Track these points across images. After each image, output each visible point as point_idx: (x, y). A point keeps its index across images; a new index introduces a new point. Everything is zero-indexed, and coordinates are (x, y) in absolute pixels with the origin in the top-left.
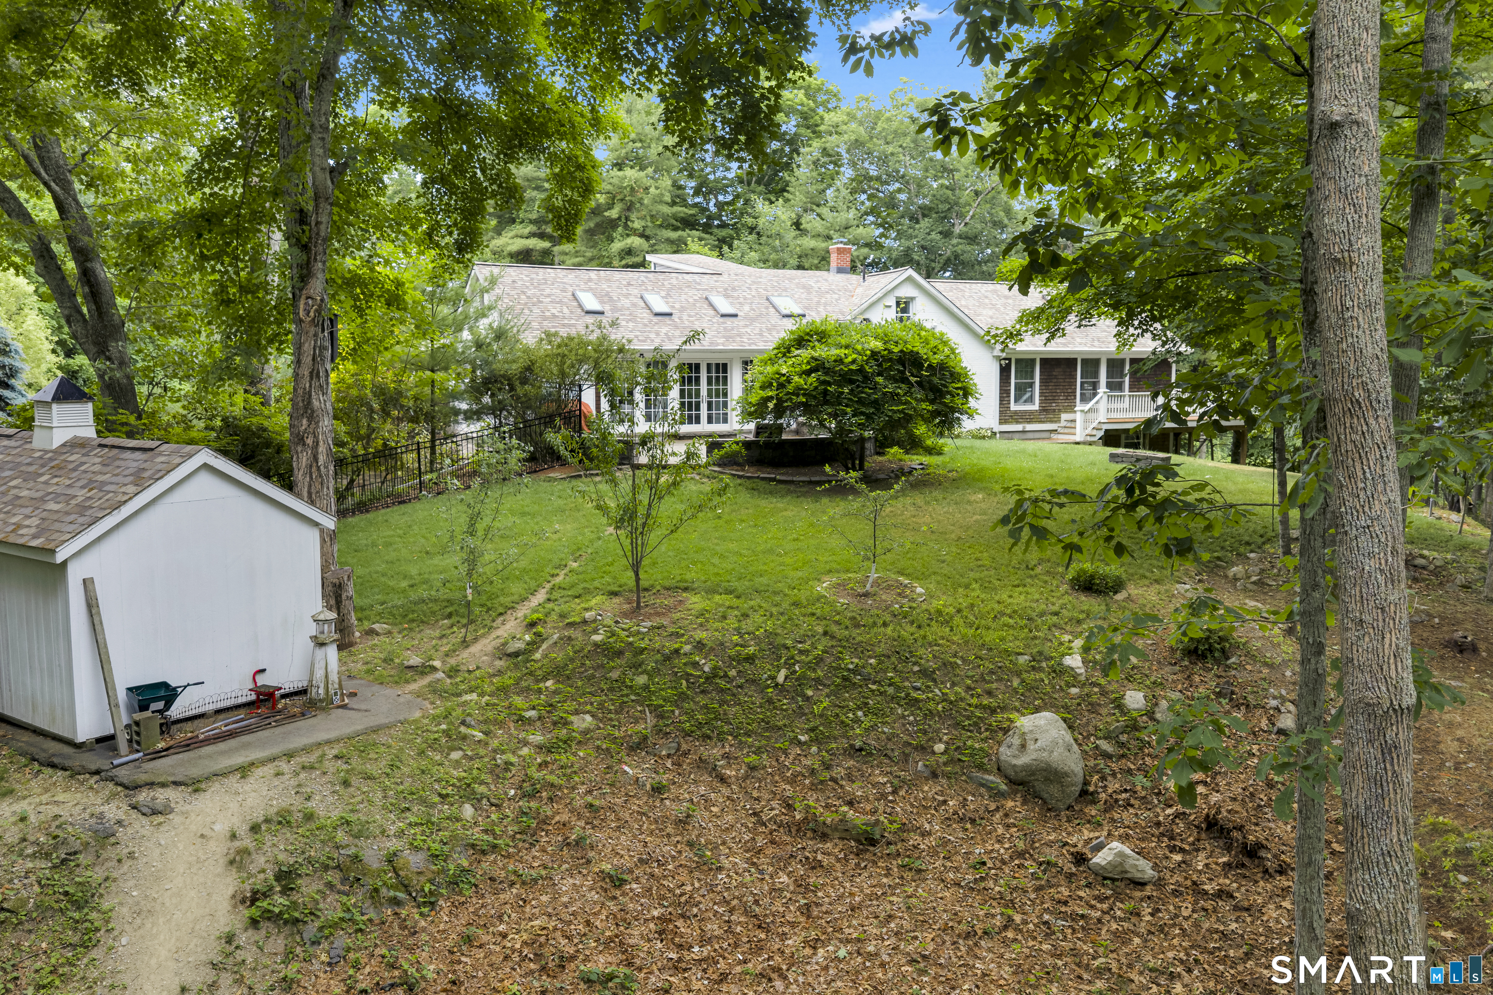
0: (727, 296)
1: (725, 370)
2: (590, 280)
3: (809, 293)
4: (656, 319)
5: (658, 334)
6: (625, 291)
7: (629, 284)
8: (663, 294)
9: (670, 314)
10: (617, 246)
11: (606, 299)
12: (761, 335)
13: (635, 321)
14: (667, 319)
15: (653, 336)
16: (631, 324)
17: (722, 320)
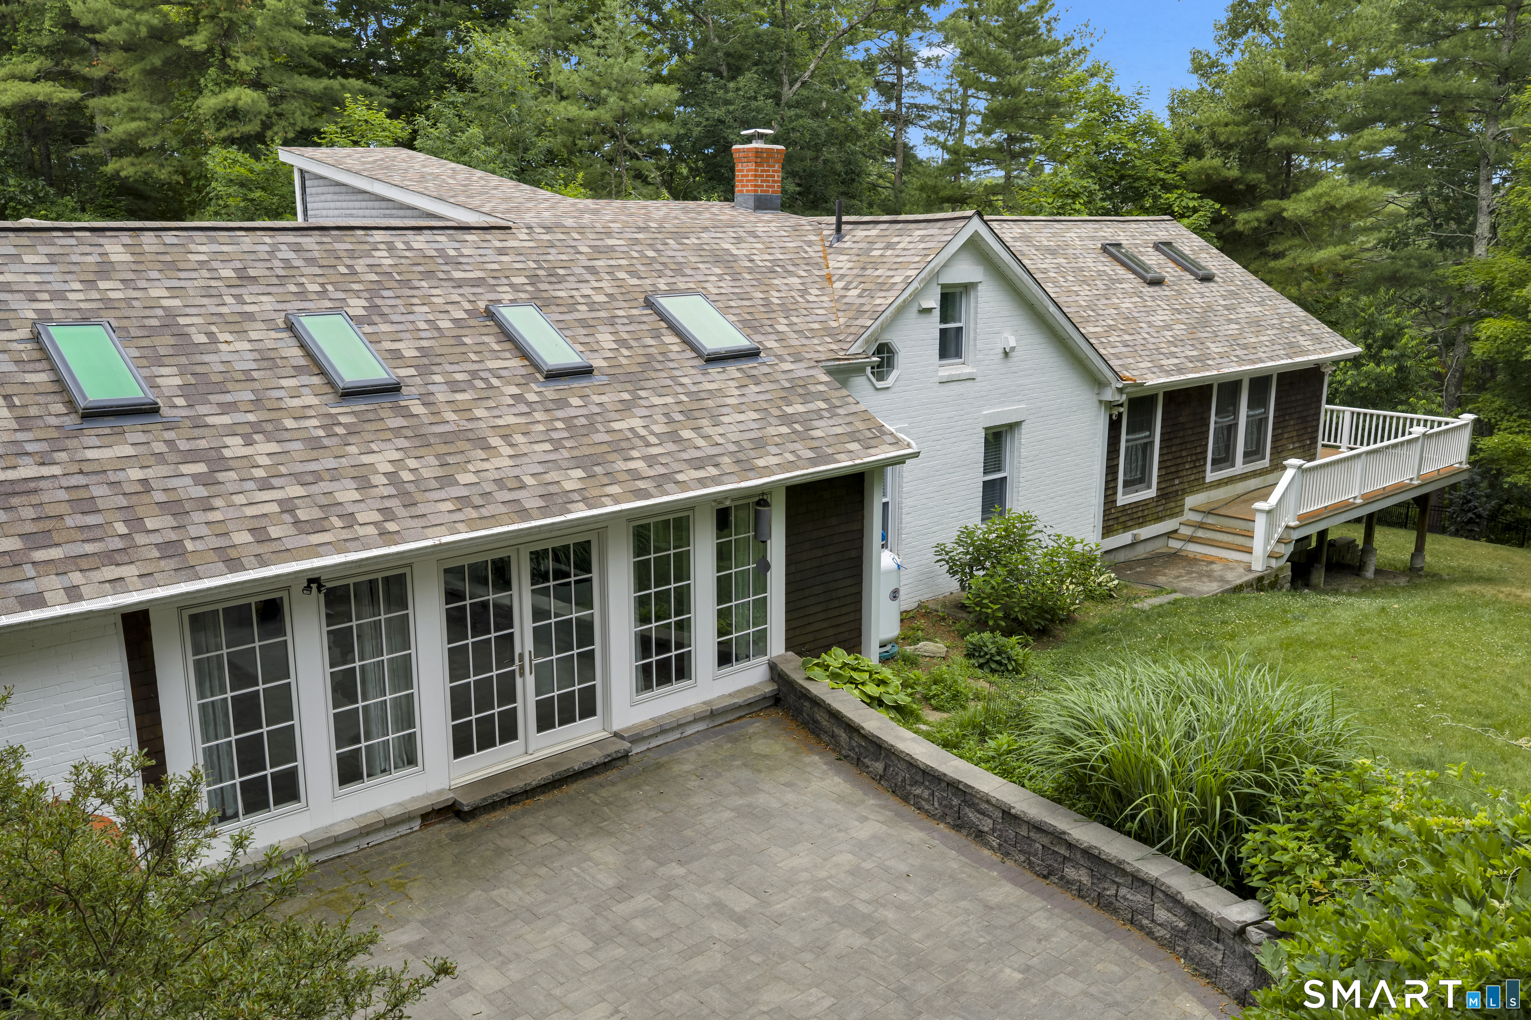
0: (543, 303)
1: (584, 565)
2: (105, 269)
3: (736, 277)
4: (346, 414)
5: (364, 483)
6: (231, 305)
7: (244, 278)
8: (357, 305)
9: (392, 389)
10: (209, 103)
11: (164, 343)
12: (674, 437)
13: (275, 433)
14: (382, 406)
15: (347, 494)
16: (263, 448)
17: (551, 391)
